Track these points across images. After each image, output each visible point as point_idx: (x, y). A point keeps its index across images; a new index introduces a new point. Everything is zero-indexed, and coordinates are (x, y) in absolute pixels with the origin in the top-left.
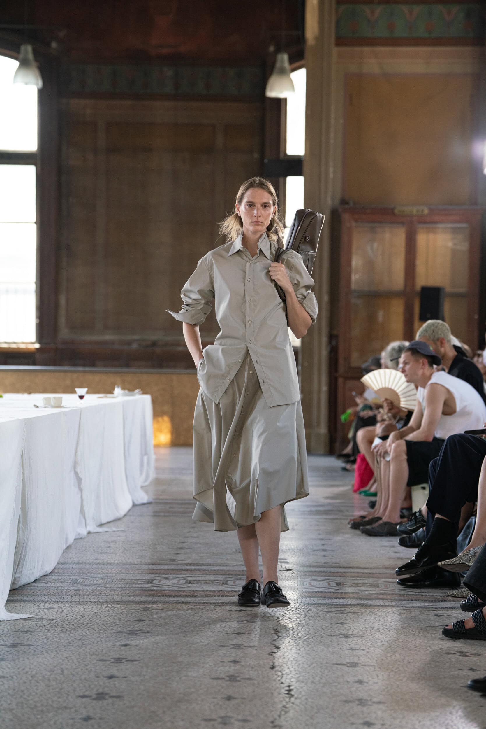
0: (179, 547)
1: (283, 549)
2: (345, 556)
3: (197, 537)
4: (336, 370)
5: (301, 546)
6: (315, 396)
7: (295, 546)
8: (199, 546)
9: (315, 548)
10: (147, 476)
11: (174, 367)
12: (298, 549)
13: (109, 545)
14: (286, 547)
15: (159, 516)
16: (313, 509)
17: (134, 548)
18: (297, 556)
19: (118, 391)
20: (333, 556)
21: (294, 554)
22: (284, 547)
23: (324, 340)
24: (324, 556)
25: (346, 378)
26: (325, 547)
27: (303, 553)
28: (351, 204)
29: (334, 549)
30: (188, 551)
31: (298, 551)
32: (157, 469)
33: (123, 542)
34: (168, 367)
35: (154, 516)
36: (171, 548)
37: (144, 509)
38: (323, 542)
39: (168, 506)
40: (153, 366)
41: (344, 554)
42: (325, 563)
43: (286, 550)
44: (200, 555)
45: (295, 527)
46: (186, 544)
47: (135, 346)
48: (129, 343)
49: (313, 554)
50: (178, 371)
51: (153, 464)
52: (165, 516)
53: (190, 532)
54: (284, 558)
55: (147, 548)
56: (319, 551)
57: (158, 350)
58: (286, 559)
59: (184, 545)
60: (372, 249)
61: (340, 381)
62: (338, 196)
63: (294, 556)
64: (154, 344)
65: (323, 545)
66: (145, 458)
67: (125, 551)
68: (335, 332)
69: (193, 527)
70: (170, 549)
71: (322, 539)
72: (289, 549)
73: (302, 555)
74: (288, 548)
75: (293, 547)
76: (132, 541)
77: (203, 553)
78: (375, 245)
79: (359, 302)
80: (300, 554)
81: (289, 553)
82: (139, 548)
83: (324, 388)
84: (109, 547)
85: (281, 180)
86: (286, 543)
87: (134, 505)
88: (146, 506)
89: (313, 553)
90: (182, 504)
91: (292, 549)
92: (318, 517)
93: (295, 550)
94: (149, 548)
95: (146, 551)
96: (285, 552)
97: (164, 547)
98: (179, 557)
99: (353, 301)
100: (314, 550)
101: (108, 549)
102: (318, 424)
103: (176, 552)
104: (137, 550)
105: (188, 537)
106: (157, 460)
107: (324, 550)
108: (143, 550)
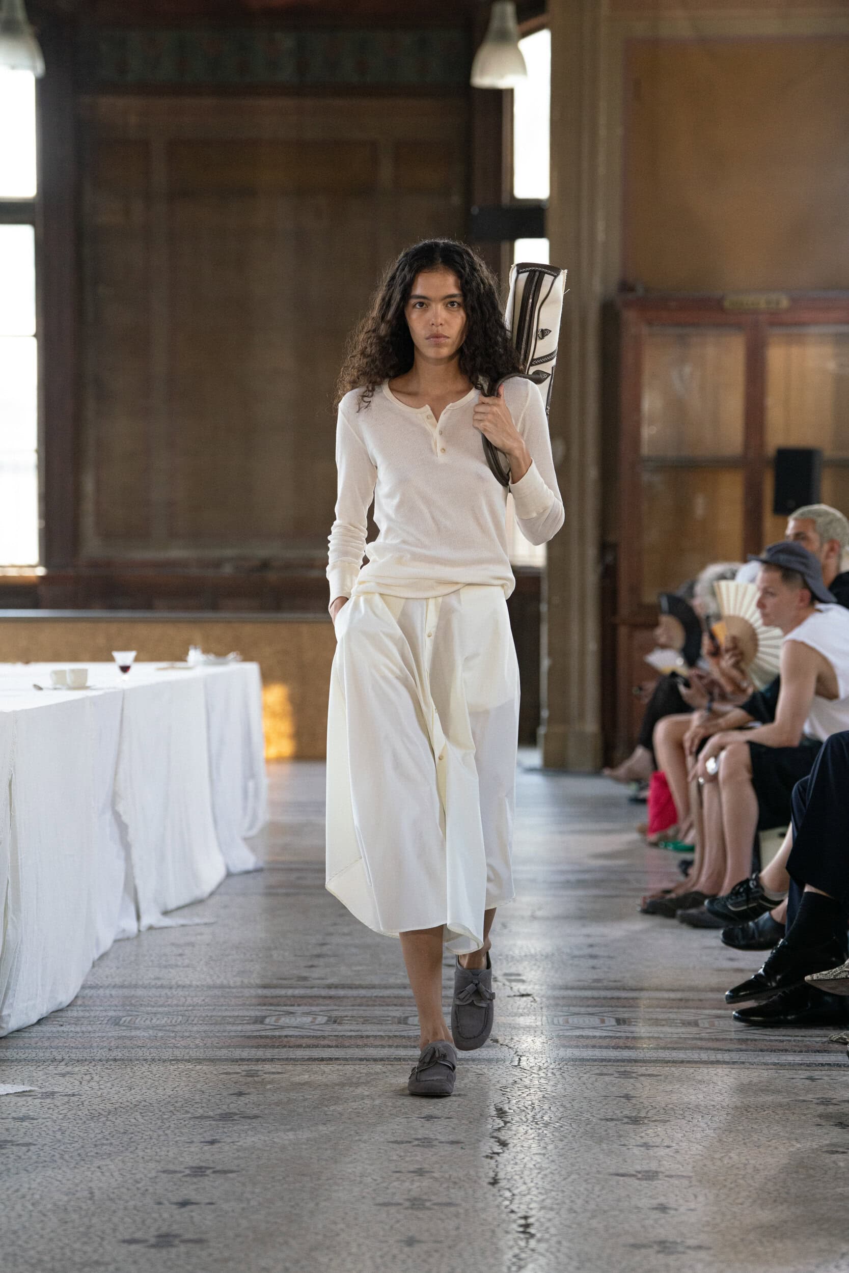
0: (315, 952)
1: (514, 955)
2: (633, 967)
3: (349, 934)
4: (615, 612)
5: (549, 949)
6: (574, 662)
7: (538, 949)
8: (354, 950)
9: (577, 953)
10: (255, 818)
11: (303, 609)
12: (542, 955)
13: (180, 951)
14: (520, 952)
15: (277, 894)
16: (572, 877)
17: (228, 955)
18: (541, 969)
19: (194, 655)
20: (610, 968)
21: (535, 965)
22: (517, 952)
23: (591, 552)
24: (594, 968)
25: (635, 627)
26: (594, 951)
27: (553, 963)
28: (640, 289)
29: (612, 955)
30: (332, 960)
31: (543, 957)
32: (272, 804)
33: (208, 945)
34: (293, 608)
35: (268, 894)
37: (248, 881)
38: (590, 941)
39: (293, 876)
40: (263, 608)
41: (632, 964)
42: (595, 981)
43: (520, 956)
44: (354, 968)
45: (539, 914)
46: (329, 947)
47: (227, 569)
48: (217, 564)
49: (571, 965)
50: (311, 616)
51: (264, 794)
52: (288, 895)
53: (335, 924)
54: (516, 972)
55: (254, 956)
56: (583, 959)
57: (272, 577)
58: (519, 975)
59: (325, 949)
60: (681, 376)
61: (623, 631)
62: (615, 276)
63: (535, 967)
64: (265, 565)
65: (591, 946)
66: (251, 784)
67: (212, 962)
68: (611, 539)
69: (342, 915)
70: (299, 958)
71: (589, 935)
72: (526, 956)
73: (550, 966)
74: (523, 954)
75: (533, 951)
76: (224, 942)
77: (361, 965)
78: (687, 370)
79: (657, 479)
80: (548, 964)
81: (526, 963)
82: (238, 957)
83: (592, 646)
84: (181, 955)
85: (505, 246)
86: (519, 943)
87: (229, 875)
88: (251, 875)
89: (571, 962)
90: (317, 871)
91: (531, 955)
92: (580, 893)
93: (538, 957)
94: (257, 955)
95: (252, 961)
96: (518, 961)
97: (287, 954)
98: (316, 973)
99: (646, 477)
100: (574, 957)
101: (178, 958)
102: (582, 716)
103: (310, 963)
104: (234, 961)
105: (331, 934)
106: (272, 787)
107: (594, 957)
108: (247, 960)
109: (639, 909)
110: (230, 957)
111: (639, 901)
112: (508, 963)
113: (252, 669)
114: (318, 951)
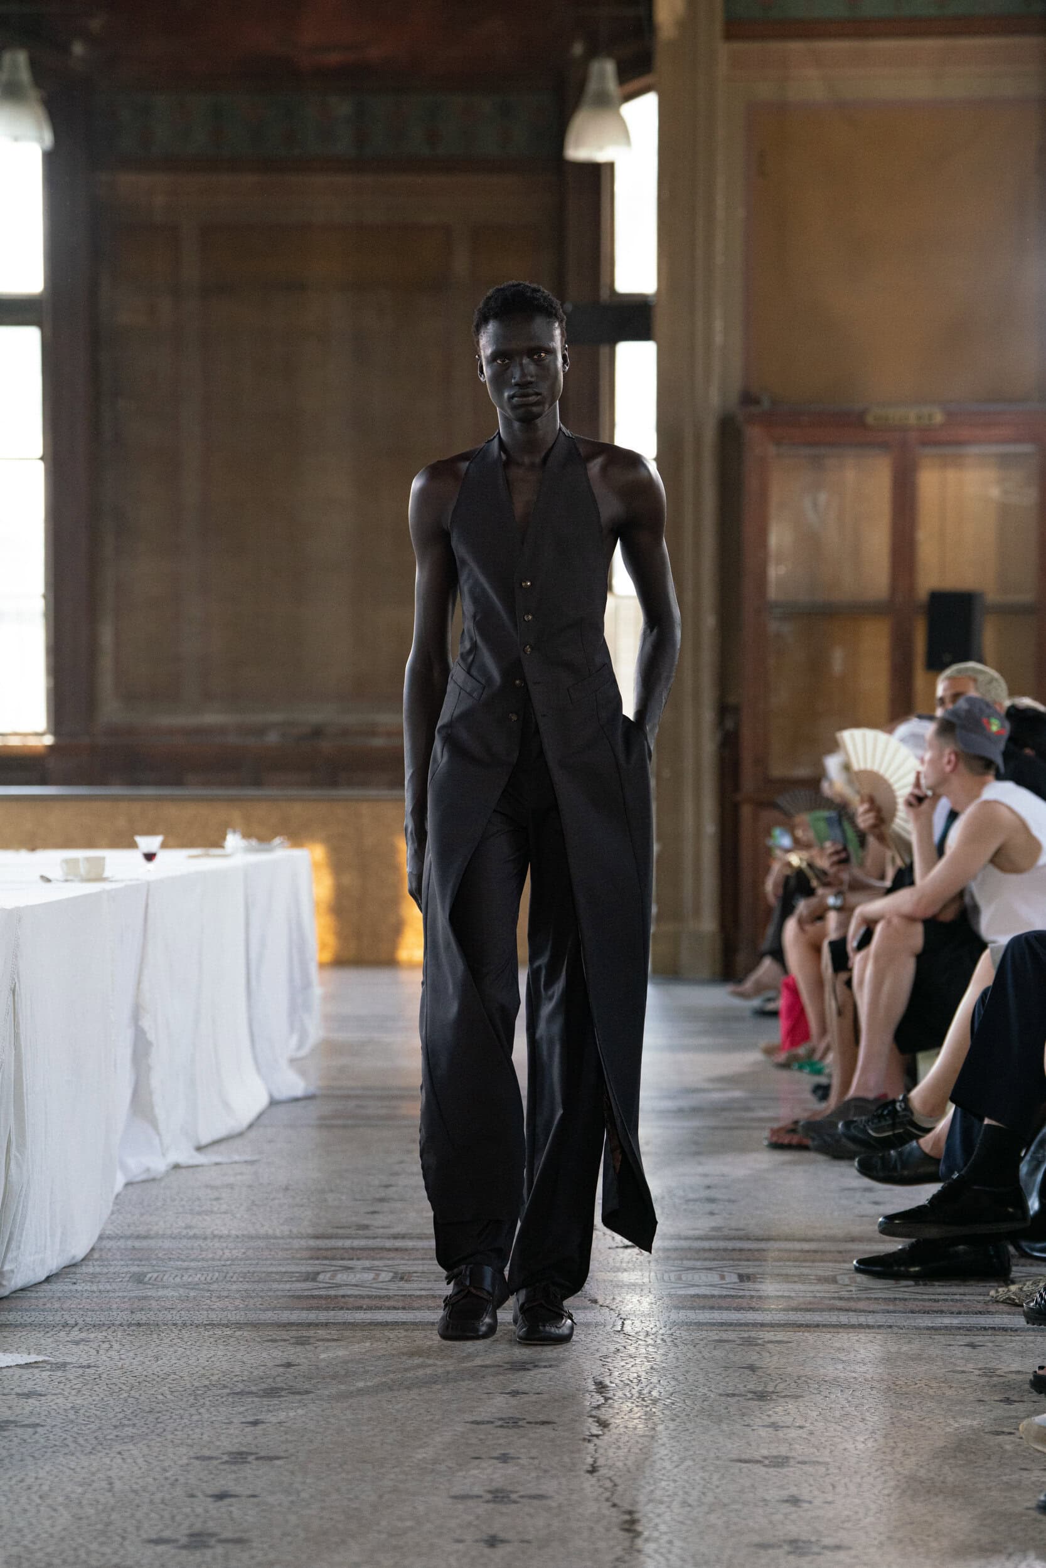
0: (378, 1196)
2: (759, 1212)
4: (737, 787)
6: (688, 847)
9: (691, 1196)
10: (305, 1035)
11: (364, 784)
13: (216, 1194)
15: (333, 1126)
17: (273, 1199)
19: (233, 840)
20: (730, 1214)
23: (708, 716)
24: (712, 1214)
25: (760, 805)
26: (712, 1193)
28: (766, 404)
29: (733, 1198)
30: (399, 1205)
32: (328, 1017)
33: (250, 1186)
34: (350, 784)
35: (320, 1126)
36: (360, 1200)
37: (298, 1111)
38: (708, 1182)
39: (352, 1104)
40: (314, 784)
41: (757, 1208)
42: (713, 1229)
46: (395, 1189)
47: (272, 738)
48: (261, 731)
49: (685, 1210)
50: (372, 792)
51: (317, 1006)
52: (345, 1127)
53: (401, 1162)
55: (305, 1200)
56: (698, 1203)
57: (326, 746)
59: (391, 1192)
60: (815, 505)
61: (746, 811)
62: (736, 386)
64: (317, 732)
65: (709, 1187)
66: (300, 997)
67: (255, 1208)
68: (732, 700)
69: (410, 1152)
70: (359, 1203)
71: (706, 1175)
76: (269, 1184)
78: (823, 497)
79: (786, 628)
82: (286, 1201)
83: (710, 828)
84: (217, 1199)
85: (604, 350)
87: (273, 1103)
88: (302, 1103)
89: (685, 1207)
90: (381, 1098)
92: (696, 1123)
94: (309, 1199)
95: (302, 1206)
97: (344, 1198)
98: (379, 1221)
99: (773, 626)
100: (688, 1201)
101: (215, 1203)
102: (697, 911)
103: (371, 1209)
104: (281, 1206)
105: (396, 1174)
106: (327, 998)
107: (712, 1200)
108: (297, 1205)
109: (766, 1143)
110: (276, 1202)
111: (766, 1134)
113: (303, 857)
114: (382, 1193)
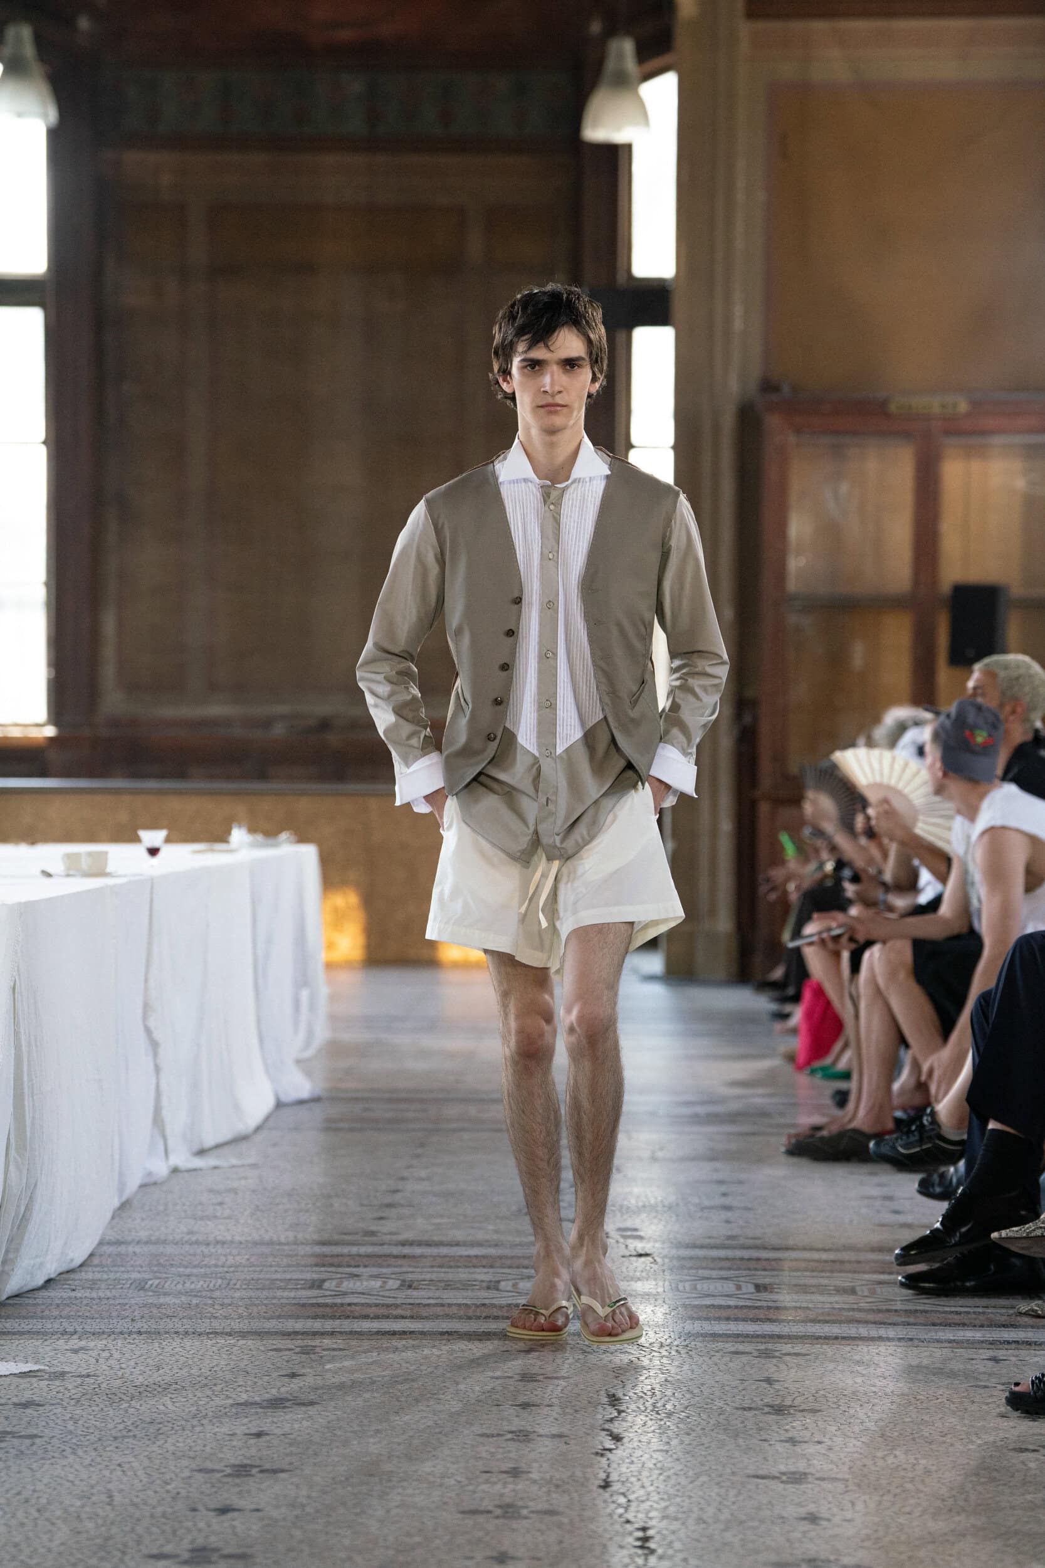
0: (385, 1202)
2: (776, 1220)
3: (428, 1179)
4: (754, 784)
5: (672, 1198)
6: (704, 844)
7: (660, 1198)
8: (433, 1198)
9: (706, 1203)
10: (310, 1033)
11: (372, 778)
12: (665, 1206)
13: (220, 1199)
14: (637, 1202)
15: (338, 1129)
16: (701, 1110)
17: (278, 1204)
18: (663, 1222)
19: (238, 835)
20: (748, 1222)
21: (655, 1217)
22: (633, 1201)
24: (727, 1221)
25: (777, 802)
26: (727, 1201)
27: (678, 1215)
28: (786, 389)
29: (750, 1206)
30: (406, 1211)
31: (666, 1209)
32: (333, 1018)
33: (254, 1191)
34: (359, 778)
35: (327, 1129)
36: (366, 1205)
37: (303, 1113)
38: (723, 1189)
39: (359, 1106)
40: (322, 778)
41: (775, 1217)
42: (730, 1237)
43: (637, 1207)
44: (434, 1221)
45: (660, 1154)
46: (402, 1194)
47: (279, 730)
48: (266, 723)
49: (700, 1217)
50: (381, 787)
51: (323, 1007)
52: (352, 1130)
53: (409, 1167)
54: (632, 1227)
55: (310, 1205)
56: (714, 1211)
57: (333, 739)
58: (636, 1230)
59: (397, 1198)
60: (837, 496)
61: (764, 808)
62: (755, 373)
63: (655, 1221)
64: (325, 725)
65: (724, 1195)
66: (305, 994)
67: (259, 1213)
68: (750, 693)
69: (418, 1156)
70: (365, 1208)
71: (721, 1182)
72: (644, 1206)
73: (674, 1219)
74: (641, 1204)
75: (652, 1201)
76: (273, 1188)
77: (442, 1216)
78: (844, 488)
79: (806, 621)
80: (671, 1217)
81: (645, 1215)
82: (290, 1206)
84: (220, 1204)
85: (622, 336)
86: (635, 1190)
87: (279, 1105)
88: (308, 1105)
89: (700, 1214)
90: (390, 1100)
91: (651, 1206)
92: (712, 1130)
93: (659, 1209)
94: (314, 1204)
95: (307, 1211)
96: (634, 1213)
97: (350, 1203)
98: (386, 1227)
99: (793, 619)
100: (703, 1209)
101: (217, 1208)
102: (713, 911)
103: (379, 1215)
104: (286, 1211)
105: (403, 1179)
106: (333, 998)
107: (728, 1208)
108: (301, 1211)
109: (783, 1149)
110: (280, 1207)
111: (784, 1140)
112: (622, 1216)
113: (309, 854)
114: (388, 1199)
